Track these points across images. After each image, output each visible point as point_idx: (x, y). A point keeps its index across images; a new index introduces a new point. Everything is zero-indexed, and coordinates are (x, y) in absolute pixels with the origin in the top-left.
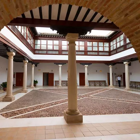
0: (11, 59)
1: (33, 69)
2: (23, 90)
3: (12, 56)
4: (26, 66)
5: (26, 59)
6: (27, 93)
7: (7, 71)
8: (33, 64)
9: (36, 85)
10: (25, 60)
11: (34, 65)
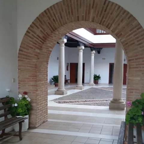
0: (62, 47)
1: (93, 57)
2: (77, 86)
3: (63, 43)
4: (81, 54)
5: (81, 44)
6: (83, 90)
7: (58, 61)
8: (92, 50)
9: (98, 83)
10: (80, 46)
11: (94, 52)
